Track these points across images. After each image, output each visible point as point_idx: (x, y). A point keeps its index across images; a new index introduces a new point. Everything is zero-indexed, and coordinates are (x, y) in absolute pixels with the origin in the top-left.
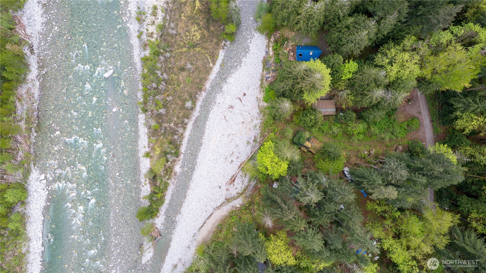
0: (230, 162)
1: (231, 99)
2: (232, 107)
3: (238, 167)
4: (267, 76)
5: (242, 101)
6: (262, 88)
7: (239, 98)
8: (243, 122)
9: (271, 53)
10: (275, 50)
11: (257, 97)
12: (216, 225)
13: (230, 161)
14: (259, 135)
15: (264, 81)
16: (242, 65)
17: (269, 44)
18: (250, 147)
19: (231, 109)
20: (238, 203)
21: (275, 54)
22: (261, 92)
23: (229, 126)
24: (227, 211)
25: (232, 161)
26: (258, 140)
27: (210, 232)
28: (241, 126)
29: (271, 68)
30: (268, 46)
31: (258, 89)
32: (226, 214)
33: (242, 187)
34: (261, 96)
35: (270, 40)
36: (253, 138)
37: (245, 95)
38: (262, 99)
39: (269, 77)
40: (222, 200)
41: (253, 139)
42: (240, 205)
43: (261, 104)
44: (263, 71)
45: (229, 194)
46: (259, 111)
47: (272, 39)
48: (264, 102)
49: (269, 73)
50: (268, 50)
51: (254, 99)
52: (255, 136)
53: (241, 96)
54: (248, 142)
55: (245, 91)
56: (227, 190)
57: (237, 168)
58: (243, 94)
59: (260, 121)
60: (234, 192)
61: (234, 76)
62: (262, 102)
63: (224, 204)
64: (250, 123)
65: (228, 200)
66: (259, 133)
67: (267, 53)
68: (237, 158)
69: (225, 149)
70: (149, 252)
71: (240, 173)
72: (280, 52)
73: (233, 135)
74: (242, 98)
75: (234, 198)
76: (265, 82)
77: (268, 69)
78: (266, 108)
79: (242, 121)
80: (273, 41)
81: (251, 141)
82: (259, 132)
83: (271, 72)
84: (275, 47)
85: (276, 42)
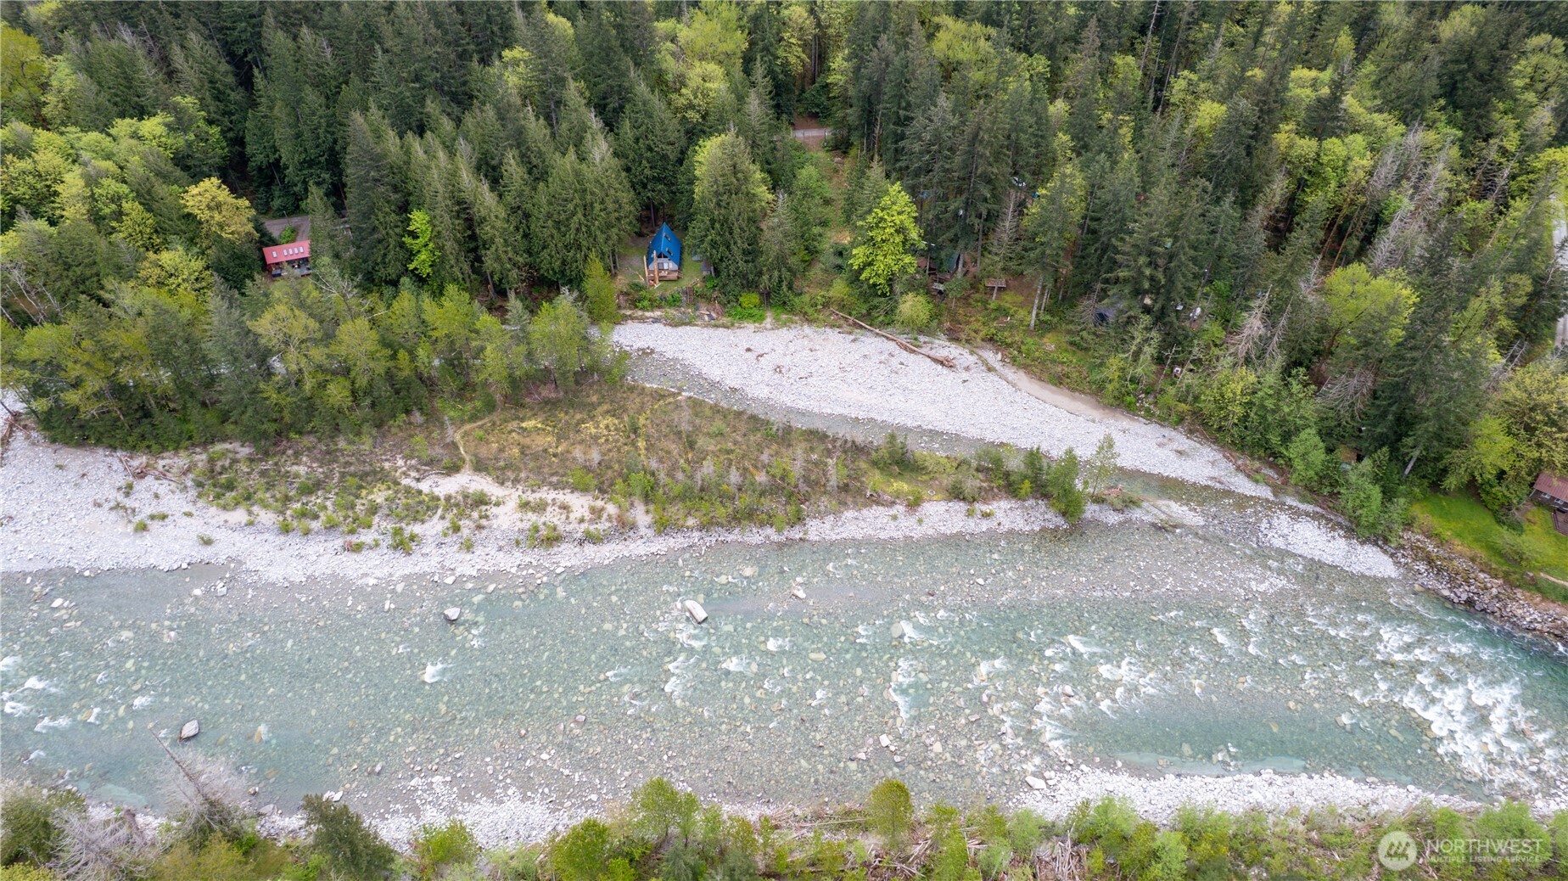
0: (904, 367)
1: (759, 370)
2: (778, 368)
3: (912, 354)
4: (707, 318)
5: (763, 352)
6: (733, 325)
7: (757, 357)
8: (811, 350)
9: (658, 313)
10: (655, 304)
11: (755, 332)
12: (1054, 388)
13: (902, 366)
14: (835, 329)
15: (717, 322)
16: (681, 358)
17: (636, 318)
18: (865, 338)
19: (783, 370)
20: (993, 357)
21: (659, 307)
22: (742, 326)
23: (821, 371)
24: (1016, 372)
25: (902, 363)
26: (848, 329)
27: (1074, 398)
28: (819, 352)
29: (689, 313)
30: (642, 320)
31: (734, 331)
32: (1023, 374)
33: (956, 348)
34: (750, 326)
35: (629, 316)
36: (845, 335)
37: (749, 350)
38: (757, 324)
39: (709, 315)
40: (992, 377)
42: (997, 354)
43: (769, 326)
44: (696, 325)
45: (977, 366)
46: (785, 328)
47: (629, 313)
48: (765, 321)
49: (700, 317)
50: (651, 320)
51: (758, 337)
52: (839, 333)
53: (751, 355)
54: (854, 341)
55: (741, 349)
56: (967, 369)
57: (916, 356)
58: (748, 353)
59: (805, 326)
60: (970, 360)
61: (705, 368)
62: (763, 325)
63: (1003, 377)
64: (811, 340)
65: (990, 369)
66: (831, 329)
67: (656, 320)
68: (893, 355)
69: (875, 375)
70: (1168, 506)
71: (926, 349)
72: (658, 294)
73: (841, 363)
74: (757, 354)
75: (985, 362)
76: (721, 321)
77: (693, 318)
78: (777, 319)
79: (808, 351)
80: (632, 311)
81: (852, 337)
82: (828, 329)
83: (698, 313)
84: (646, 303)
85: (634, 304)
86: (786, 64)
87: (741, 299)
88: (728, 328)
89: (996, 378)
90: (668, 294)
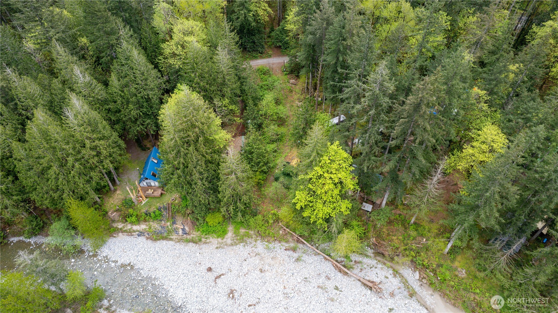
0: (338, 292)
1: (216, 294)
2: (232, 292)
3: (346, 277)
4: (181, 232)
5: (221, 273)
6: (200, 240)
7: (216, 279)
8: (261, 271)
9: (143, 227)
10: (139, 220)
11: (217, 248)
13: (336, 291)
14: (283, 243)
15: (189, 237)
16: (153, 277)
17: (126, 231)
18: (305, 257)
19: (236, 295)
21: (145, 221)
22: (208, 241)
23: (268, 296)
24: (432, 295)
25: (337, 288)
26: (292, 245)
28: (267, 274)
29: (168, 227)
30: (130, 233)
31: (201, 247)
32: (439, 298)
33: (382, 268)
34: (214, 241)
35: (121, 229)
36: (290, 253)
37: (210, 269)
38: (220, 240)
39: (183, 230)
40: (414, 304)
41: (292, 252)
42: (415, 271)
43: (229, 241)
44: (171, 239)
45: (400, 290)
46: (242, 244)
47: (120, 226)
48: (226, 236)
49: (176, 231)
50: (137, 233)
51: (219, 254)
52: (286, 250)
53: (211, 276)
54: (298, 260)
55: (204, 268)
56: (392, 295)
57: (348, 279)
58: (209, 273)
59: (258, 242)
60: (394, 283)
61: (172, 290)
62: (225, 240)
63: (423, 303)
64: (262, 259)
65: (412, 294)
66: (280, 244)
67: (141, 234)
68: (329, 279)
69: (313, 303)
71: (356, 271)
72: (144, 210)
73: (285, 288)
74: (216, 274)
75: (405, 282)
76: (192, 235)
77: (169, 232)
78: (236, 234)
79: (259, 272)
80: (123, 225)
81: (296, 255)
82: (277, 245)
83: (175, 226)
84: (134, 219)
85: (125, 218)
86: (256, 15)
87: (207, 219)
88: (196, 243)
89: (416, 306)
90: (152, 210)
